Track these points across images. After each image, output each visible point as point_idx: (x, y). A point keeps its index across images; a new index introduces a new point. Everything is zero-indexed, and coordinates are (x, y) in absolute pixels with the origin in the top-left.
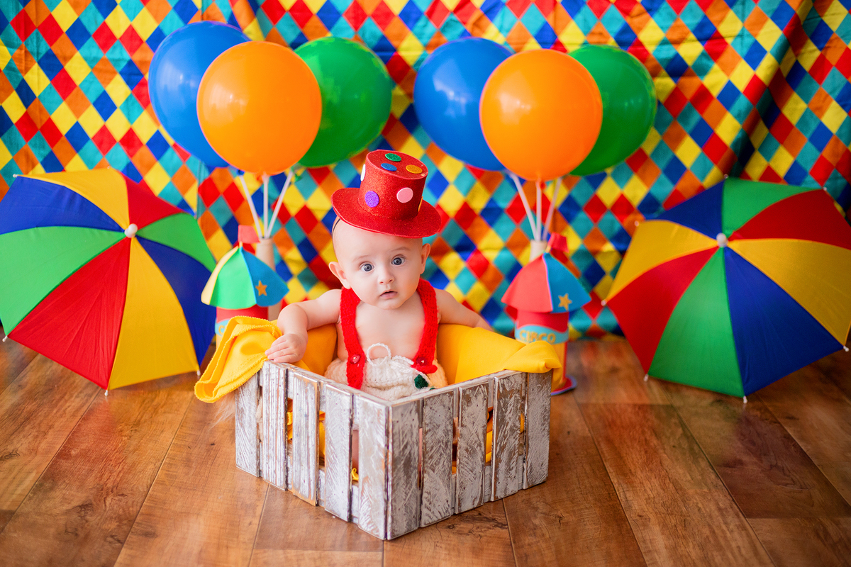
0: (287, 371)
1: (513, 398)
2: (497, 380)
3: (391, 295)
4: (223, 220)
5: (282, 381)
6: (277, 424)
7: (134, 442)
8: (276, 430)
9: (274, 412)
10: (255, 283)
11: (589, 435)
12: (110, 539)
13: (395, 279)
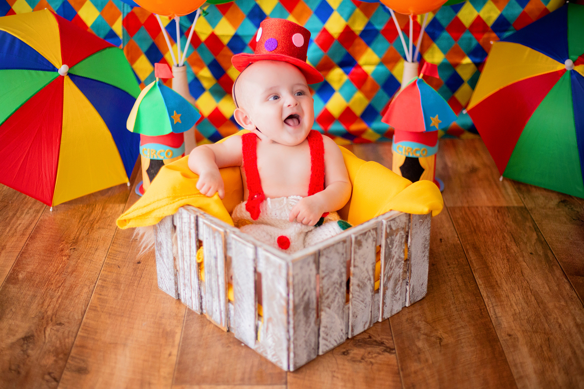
0: (197, 217)
1: (398, 235)
2: (385, 222)
4: (145, 47)
5: (193, 225)
6: (190, 260)
7: (72, 263)
8: (190, 265)
9: (188, 249)
10: (171, 114)
11: (459, 242)
12: (47, 377)
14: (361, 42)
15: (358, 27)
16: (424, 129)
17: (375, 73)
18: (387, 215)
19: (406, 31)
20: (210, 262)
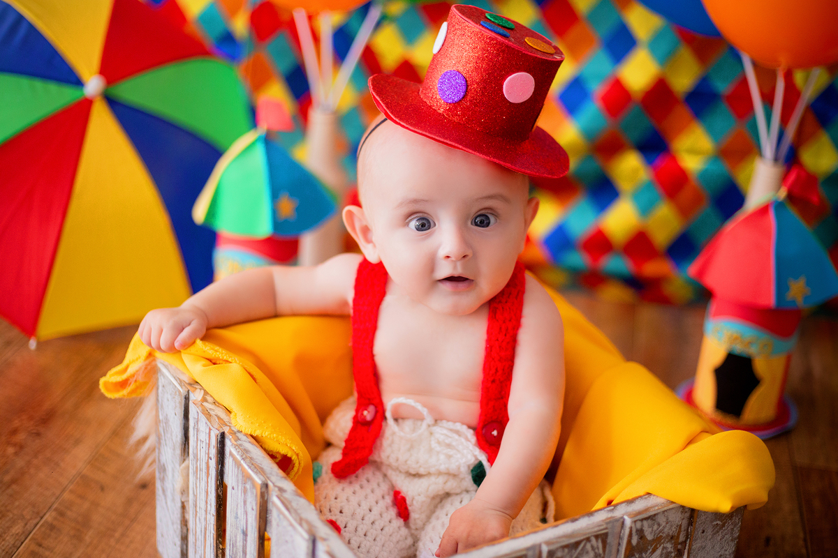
0: (223, 435)
1: (658, 552)
2: (628, 522)
3: (461, 285)
5: (213, 452)
6: (206, 519)
7: (20, 463)
8: (206, 529)
10: (275, 196)
13: (475, 254)
14: (682, 112)
15: (683, 81)
16: (771, 300)
17: (704, 174)
18: (639, 506)
19: (768, 99)
20: (236, 537)
